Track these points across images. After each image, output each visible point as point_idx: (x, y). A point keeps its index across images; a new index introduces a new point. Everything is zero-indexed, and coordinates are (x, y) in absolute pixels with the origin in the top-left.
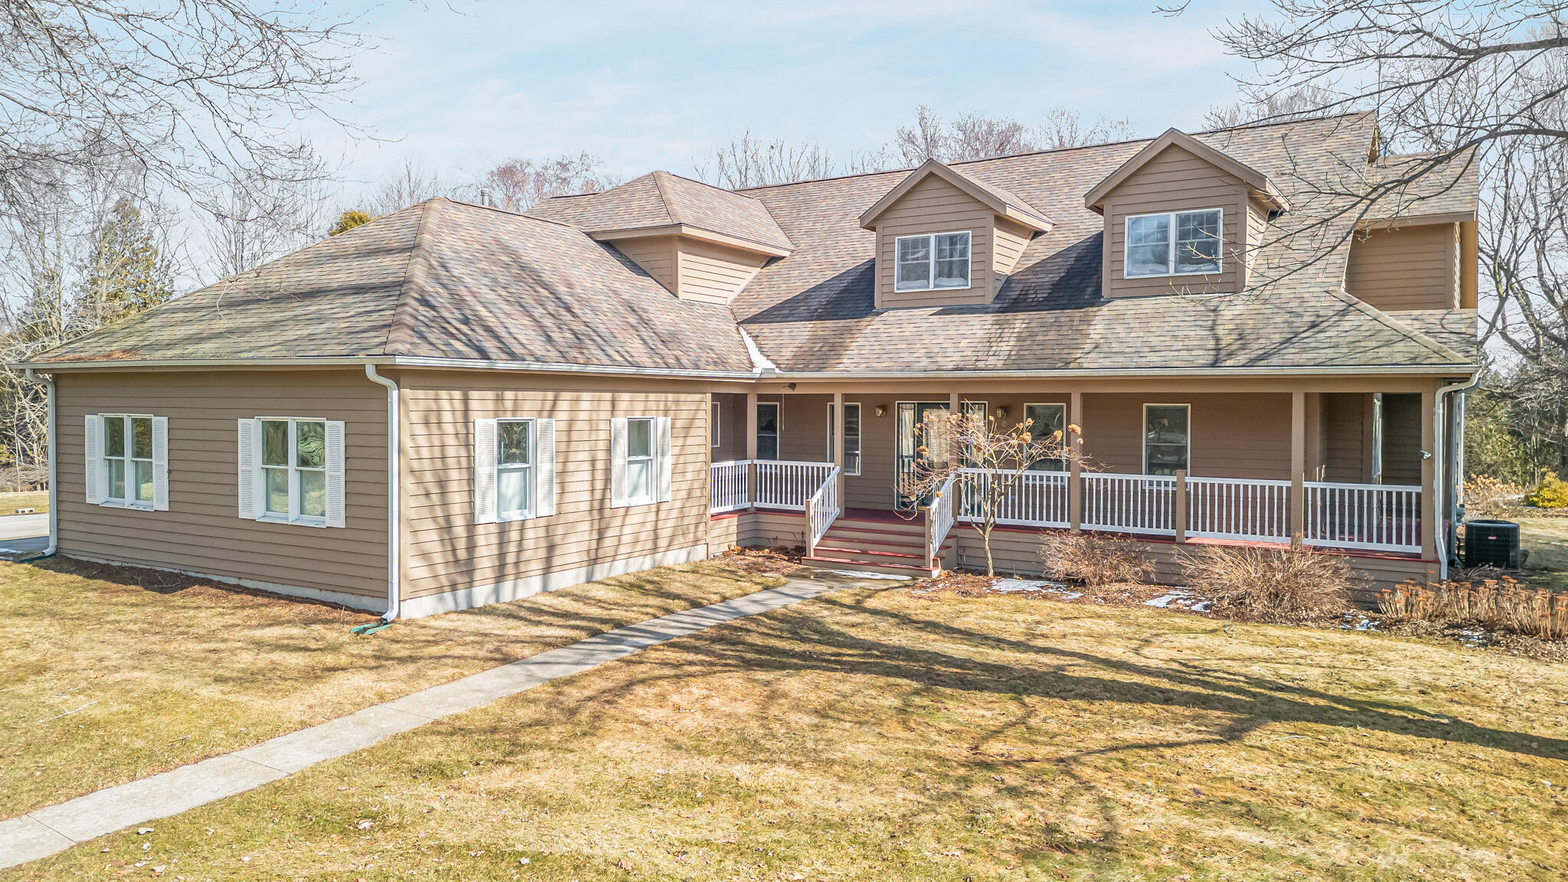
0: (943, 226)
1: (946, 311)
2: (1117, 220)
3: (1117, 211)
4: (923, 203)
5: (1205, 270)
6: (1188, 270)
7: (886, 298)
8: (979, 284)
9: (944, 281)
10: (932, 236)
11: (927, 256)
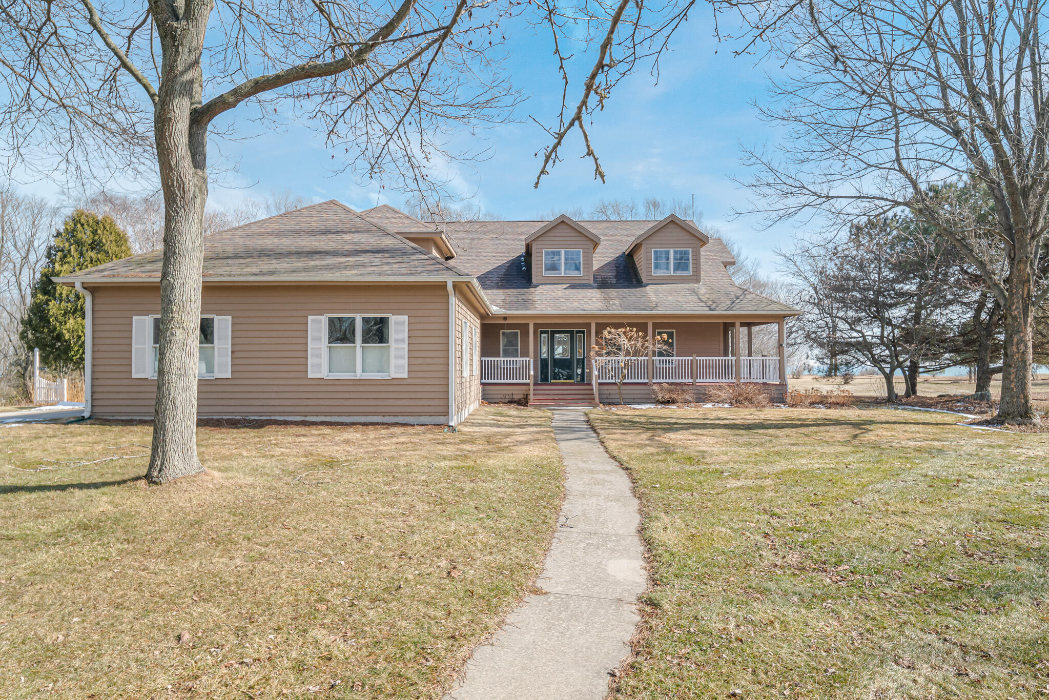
0: (567, 246)
1: (573, 287)
2: (649, 250)
3: (649, 246)
4: (557, 235)
5: (685, 273)
6: (679, 273)
7: (538, 278)
8: (586, 274)
9: (567, 272)
10: (563, 251)
11: (560, 259)
